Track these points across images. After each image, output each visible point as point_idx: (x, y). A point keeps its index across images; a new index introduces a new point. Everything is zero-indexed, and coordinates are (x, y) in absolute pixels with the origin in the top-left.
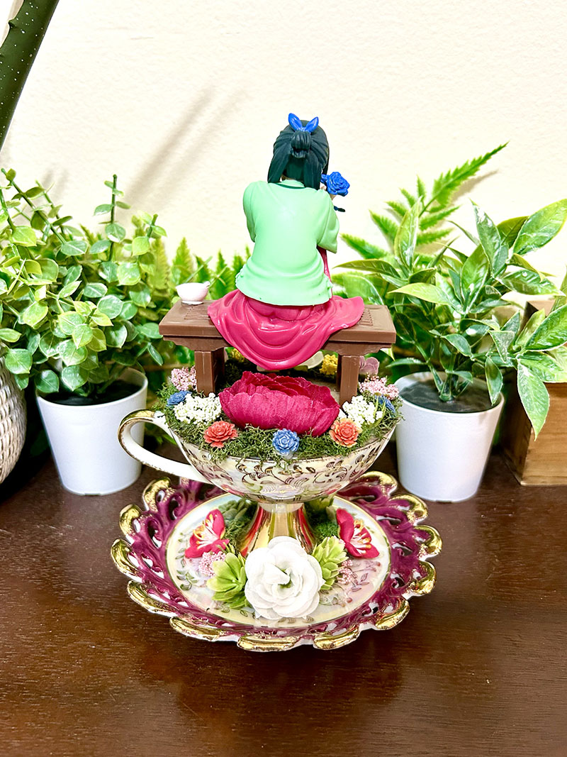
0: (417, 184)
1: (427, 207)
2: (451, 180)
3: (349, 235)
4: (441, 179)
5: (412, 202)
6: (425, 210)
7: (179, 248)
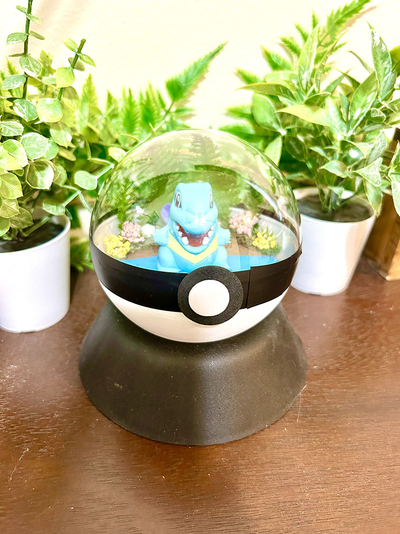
0: (312, 19)
1: (322, 41)
2: (340, 16)
3: (243, 72)
4: (332, 14)
5: (305, 38)
6: (319, 45)
7: (85, 85)
